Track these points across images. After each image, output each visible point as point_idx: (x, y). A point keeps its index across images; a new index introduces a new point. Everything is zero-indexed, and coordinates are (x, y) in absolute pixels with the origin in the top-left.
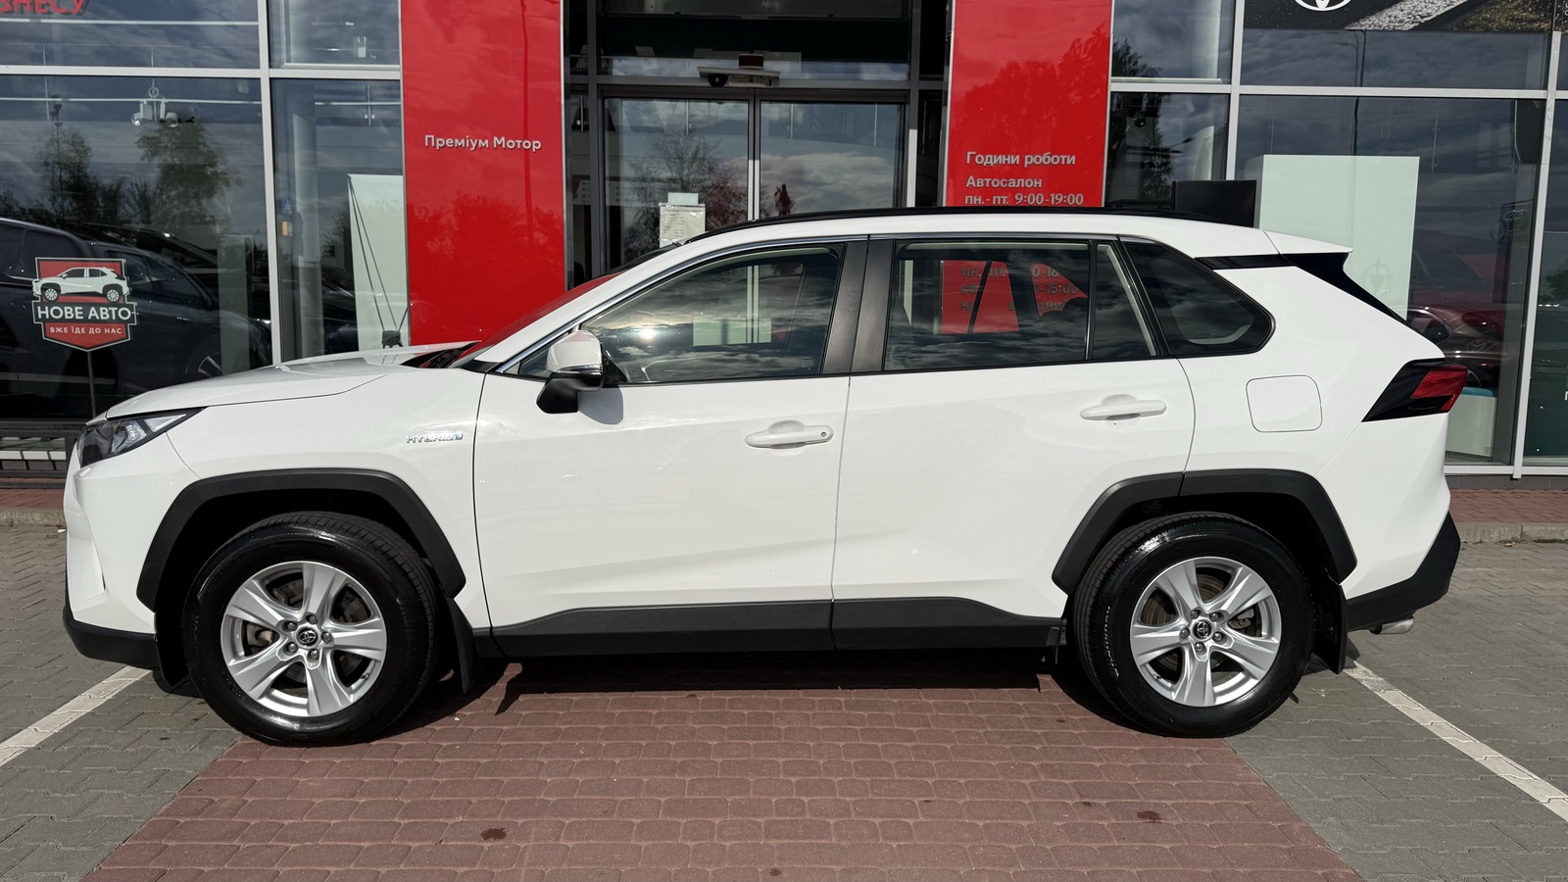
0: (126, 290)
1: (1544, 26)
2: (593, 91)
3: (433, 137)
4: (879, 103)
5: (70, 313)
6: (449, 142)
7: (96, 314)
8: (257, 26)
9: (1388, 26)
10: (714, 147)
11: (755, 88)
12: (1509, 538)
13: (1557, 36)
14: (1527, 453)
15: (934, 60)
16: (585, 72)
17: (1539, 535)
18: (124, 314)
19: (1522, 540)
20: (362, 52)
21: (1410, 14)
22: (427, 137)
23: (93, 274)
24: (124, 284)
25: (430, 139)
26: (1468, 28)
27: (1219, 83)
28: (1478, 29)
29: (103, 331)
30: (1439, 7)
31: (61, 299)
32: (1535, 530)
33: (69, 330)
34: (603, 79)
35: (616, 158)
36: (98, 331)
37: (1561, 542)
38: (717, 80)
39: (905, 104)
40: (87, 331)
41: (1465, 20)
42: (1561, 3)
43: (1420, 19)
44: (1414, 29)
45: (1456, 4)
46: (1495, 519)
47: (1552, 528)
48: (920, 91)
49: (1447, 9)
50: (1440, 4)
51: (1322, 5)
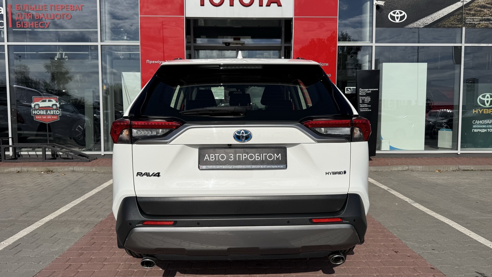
0: (58, 106)
1: (460, 26)
2: (192, 48)
3: (149, 60)
4: (273, 50)
5: (42, 112)
6: (153, 62)
7: (49, 113)
8: (98, 31)
9: (416, 26)
11: (237, 46)
12: (455, 170)
13: (464, 29)
14: (462, 147)
15: (288, 38)
16: (190, 43)
17: (463, 169)
18: (58, 112)
19: (459, 170)
20: (125, 38)
21: (422, 23)
22: (147, 61)
23: (50, 101)
24: (58, 104)
25: (148, 61)
26: (439, 27)
27: (369, 43)
28: (442, 27)
29: (51, 117)
30: (430, 21)
31: (39, 109)
32: (462, 167)
33: (42, 117)
34: (195, 44)
37: (470, 170)
38: (227, 44)
39: (280, 50)
40: (47, 117)
41: (438, 24)
42: (464, 19)
43: (425, 24)
44: (424, 27)
45: (435, 20)
46: (451, 164)
47: (468, 167)
48: (285, 47)
49: (433, 21)
50: (430, 20)
51: (397, 21)
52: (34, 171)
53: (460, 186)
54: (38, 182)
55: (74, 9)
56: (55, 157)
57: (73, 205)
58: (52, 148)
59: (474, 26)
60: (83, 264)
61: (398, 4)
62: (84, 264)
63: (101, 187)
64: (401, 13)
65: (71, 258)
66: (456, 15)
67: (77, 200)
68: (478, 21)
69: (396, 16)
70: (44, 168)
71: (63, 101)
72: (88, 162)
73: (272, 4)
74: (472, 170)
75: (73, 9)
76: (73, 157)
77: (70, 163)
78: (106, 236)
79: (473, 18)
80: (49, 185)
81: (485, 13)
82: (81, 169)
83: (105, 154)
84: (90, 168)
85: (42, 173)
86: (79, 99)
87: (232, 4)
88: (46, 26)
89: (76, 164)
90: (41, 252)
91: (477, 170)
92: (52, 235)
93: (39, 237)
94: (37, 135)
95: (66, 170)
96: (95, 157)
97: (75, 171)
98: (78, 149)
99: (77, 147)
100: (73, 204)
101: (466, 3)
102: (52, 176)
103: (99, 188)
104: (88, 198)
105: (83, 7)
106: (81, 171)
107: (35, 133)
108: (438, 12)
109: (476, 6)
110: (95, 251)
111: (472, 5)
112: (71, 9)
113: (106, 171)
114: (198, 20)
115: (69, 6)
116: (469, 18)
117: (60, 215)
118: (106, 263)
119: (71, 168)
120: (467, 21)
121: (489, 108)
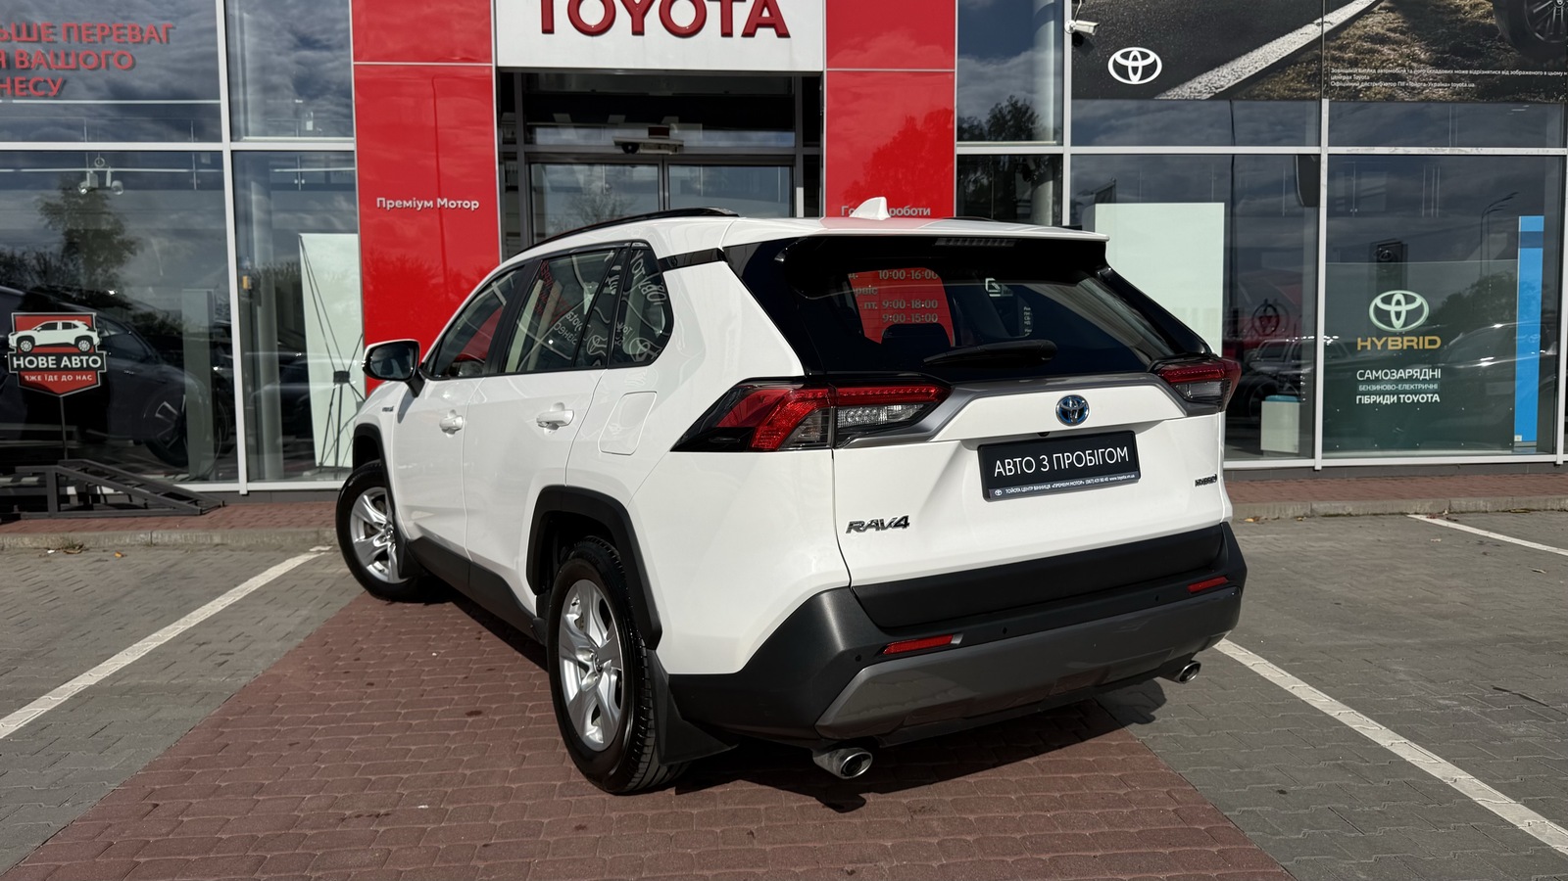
0: (96, 340)
1: (1315, 94)
2: (521, 157)
3: (383, 199)
4: (781, 166)
5: (44, 362)
6: (398, 204)
7: (68, 363)
8: (219, 105)
9: (1190, 96)
10: (631, 204)
11: (663, 154)
12: (1302, 514)
13: (1325, 103)
14: (1325, 449)
15: (812, 135)
16: (513, 142)
17: (1325, 511)
18: (95, 362)
19: (1312, 515)
20: (309, 126)
21: (1206, 86)
22: (379, 199)
23: (67, 326)
24: (94, 335)
25: (381, 201)
26: (1254, 97)
27: (1054, 145)
28: (1262, 97)
29: (74, 378)
30: (1229, 80)
31: (35, 351)
32: (1322, 507)
33: (43, 378)
34: (529, 148)
35: (542, 215)
36: (70, 378)
37: (1344, 515)
38: (630, 147)
39: (794, 166)
40: (59, 378)
41: (1252, 90)
42: (1327, 75)
43: (1215, 90)
44: (1211, 99)
45: (1244, 77)
46: (1291, 499)
47: (1337, 507)
48: (805, 156)
49: (1236, 81)
50: (1230, 77)
51: (1135, 80)
52: (22, 549)
53: (1303, 561)
54: (37, 579)
55: (142, 38)
56: (89, 501)
57: (154, 645)
58: (80, 473)
59: (1353, 95)
60: (194, 801)
61: (1136, 29)
62: (198, 803)
63: (242, 591)
64: (1145, 56)
65: (157, 787)
66: (1302, 63)
67: (166, 628)
68: (1364, 81)
69: (1130, 63)
70: (54, 537)
71: (109, 325)
72: (196, 515)
73: (760, 31)
74: (1350, 515)
75: (138, 38)
76: (149, 502)
77: (139, 519)
78: (262, 726)
79: (1350, 71)
80: (76, 586)
81: (1384, 58)
82: (177, 536)
83: (250, 489)
84: (203, 534)
85: (50, 552)
86: (160, 317)
87: (639, 29)
88: (52, 91)
89: (157, 524)
90: (66, 775)
91: (1363, 515)
92: (95, 730)
93: (57, 737)
94: (25, 435)
95: (128, 541)
96: (221, 501)
97: (155, 545)
98: (162, 476)
99: (162, 471)
100: (153, 640)
101: (1332, 27)
102: (81, 561)
103: (235, 592)
104: (200, 624)
105: (171, 31)
106: (174, 545)
107: (20, 427)
108: (1250, 54)
109: (1360, 37)
110: (229, 767)
111: (1348, 34)
112: (134, 37)
113: (254, 542)
114: (537, 74)
115: (125, 28)
116: (1339, 71)
117: (115, 674)
118: (261, 798)
119: (142, 536)
120: (1336, 81)
121: (1401, 335)
